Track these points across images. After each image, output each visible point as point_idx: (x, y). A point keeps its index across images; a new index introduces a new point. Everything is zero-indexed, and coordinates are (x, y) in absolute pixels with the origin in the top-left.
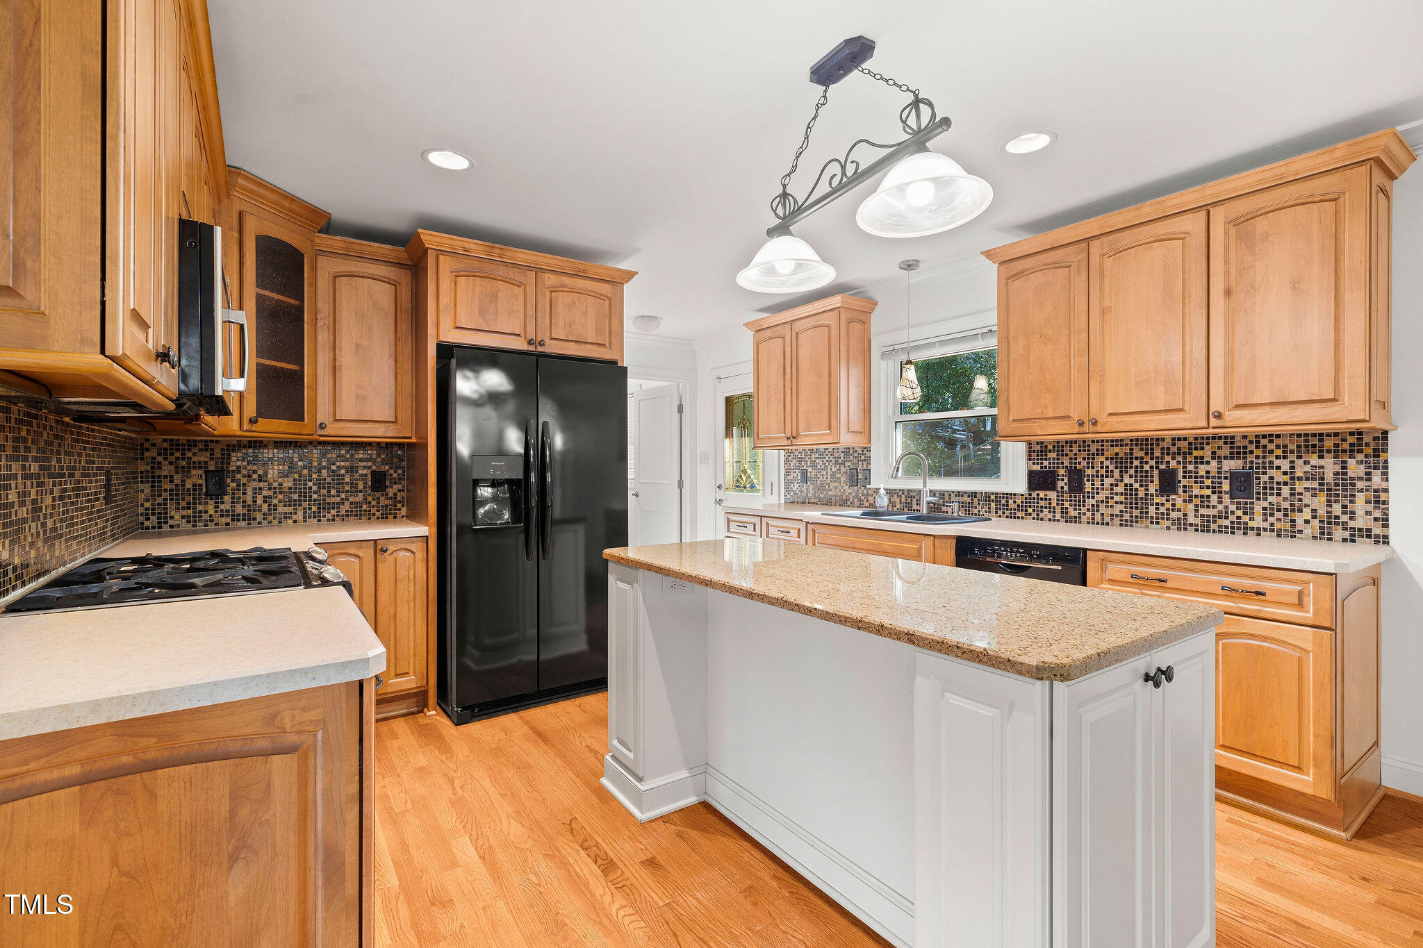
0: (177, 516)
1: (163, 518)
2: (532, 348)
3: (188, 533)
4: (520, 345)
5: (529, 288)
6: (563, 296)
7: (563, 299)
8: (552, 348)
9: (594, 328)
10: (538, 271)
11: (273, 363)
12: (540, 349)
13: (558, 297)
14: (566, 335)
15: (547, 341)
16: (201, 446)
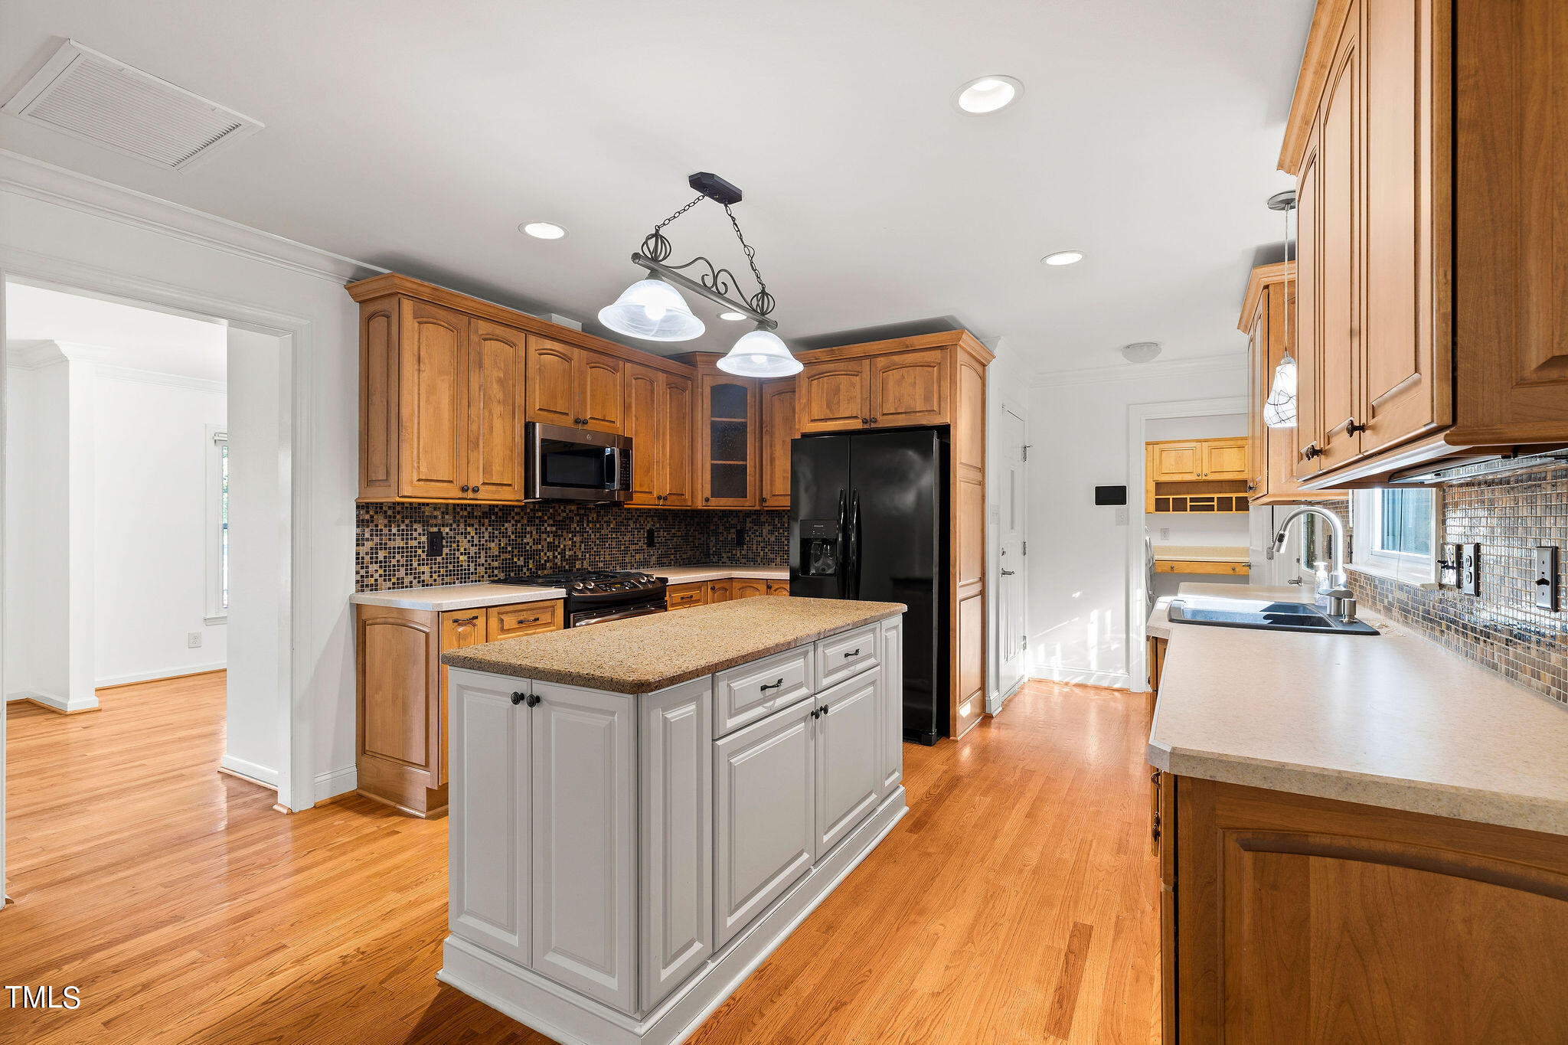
0: (725, 557)
1: (720, 557)
2: (866, 426)
3: (729, 566)
4: (856, 425)
5: (864, 376)
6: (893, 375)
7: (894, 376)
8: (885, 422)
9: (923, 396)
10: (872, 357)
11: (724, 462)
12: (873, 425)
13: (889, 375)
14: (896, 409)
15: (880, 418)
16: (734, 514)
